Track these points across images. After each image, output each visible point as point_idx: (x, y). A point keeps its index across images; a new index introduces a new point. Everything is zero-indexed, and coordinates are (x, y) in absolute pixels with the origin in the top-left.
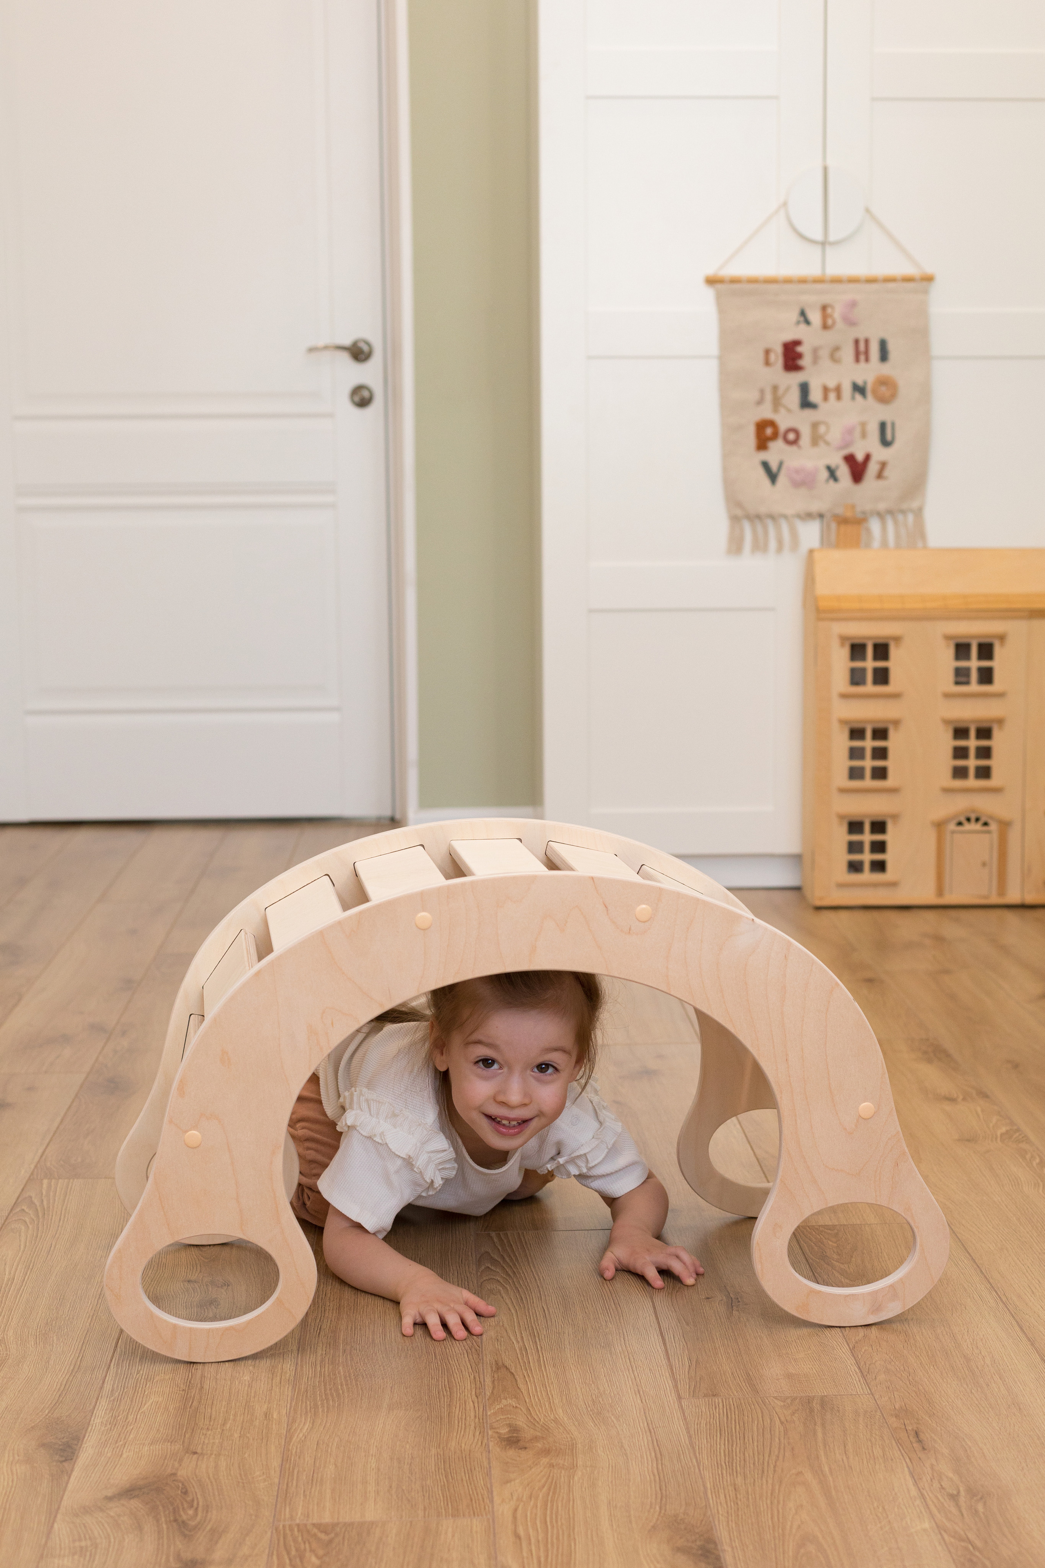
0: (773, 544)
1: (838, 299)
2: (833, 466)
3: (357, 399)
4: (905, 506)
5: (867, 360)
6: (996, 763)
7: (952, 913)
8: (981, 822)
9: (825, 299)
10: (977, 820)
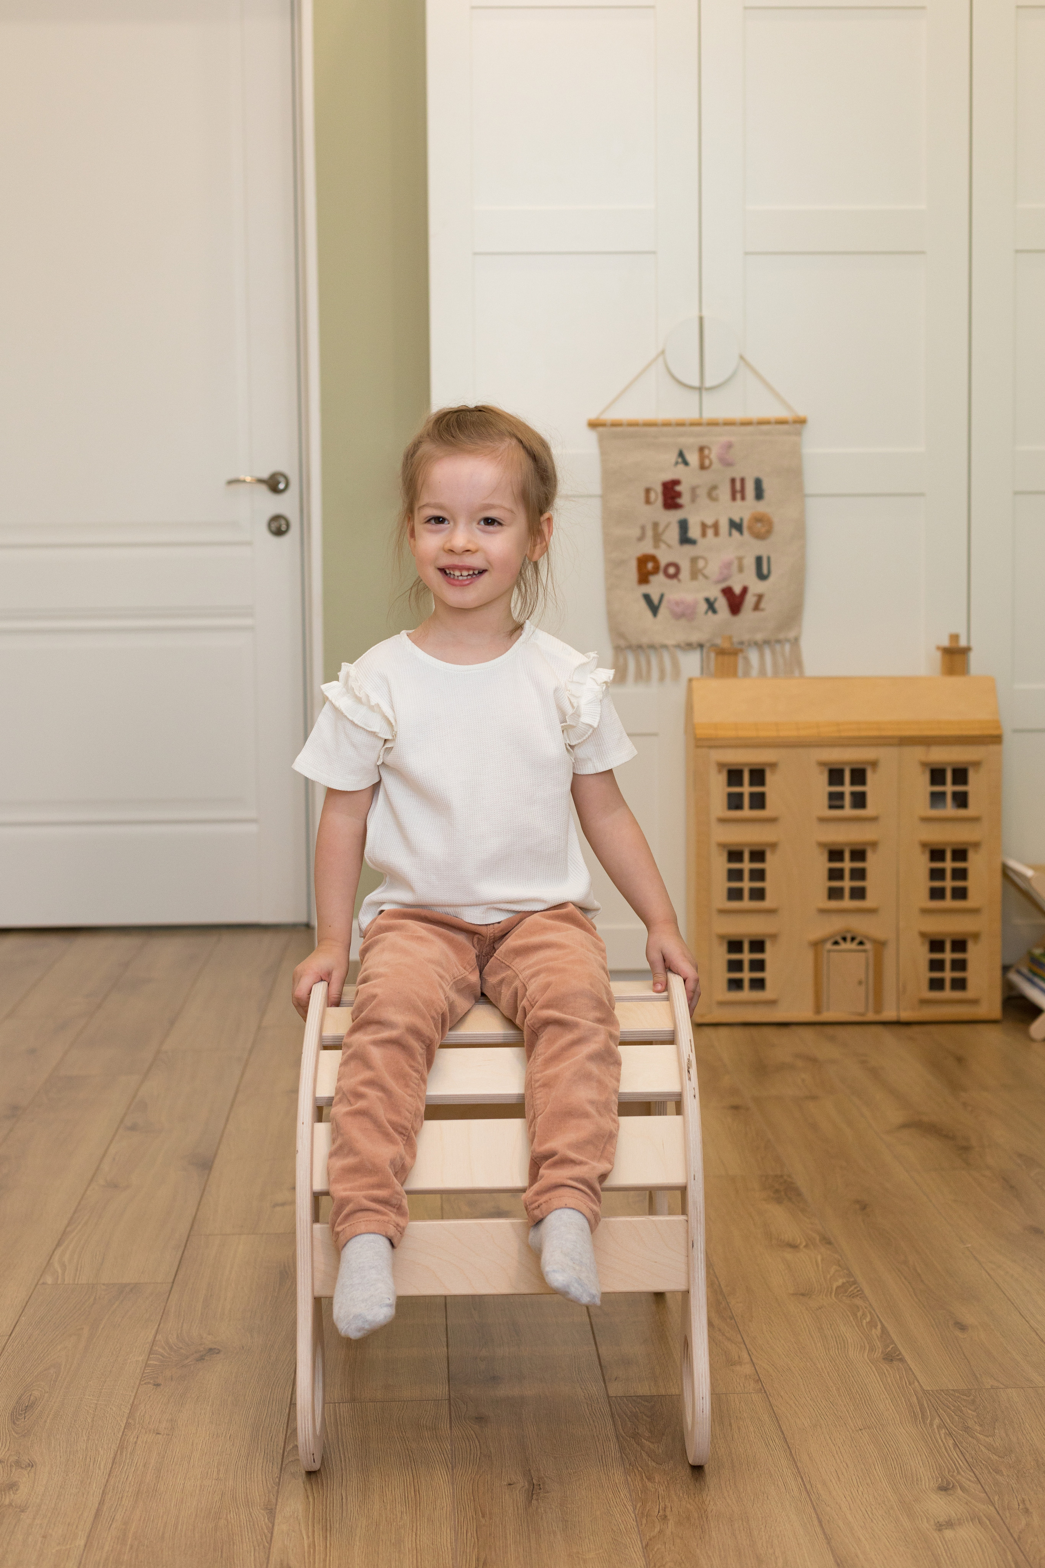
0: (655, 673)
1: (716, 441)
2: (712, 598)
3: (274, 526)
4: (781, 636)
5: (743, 498)
6: (870, 884)
7: (830, 1030)
8: (857, 941)
9: (703, 441)
10: (853, 939)
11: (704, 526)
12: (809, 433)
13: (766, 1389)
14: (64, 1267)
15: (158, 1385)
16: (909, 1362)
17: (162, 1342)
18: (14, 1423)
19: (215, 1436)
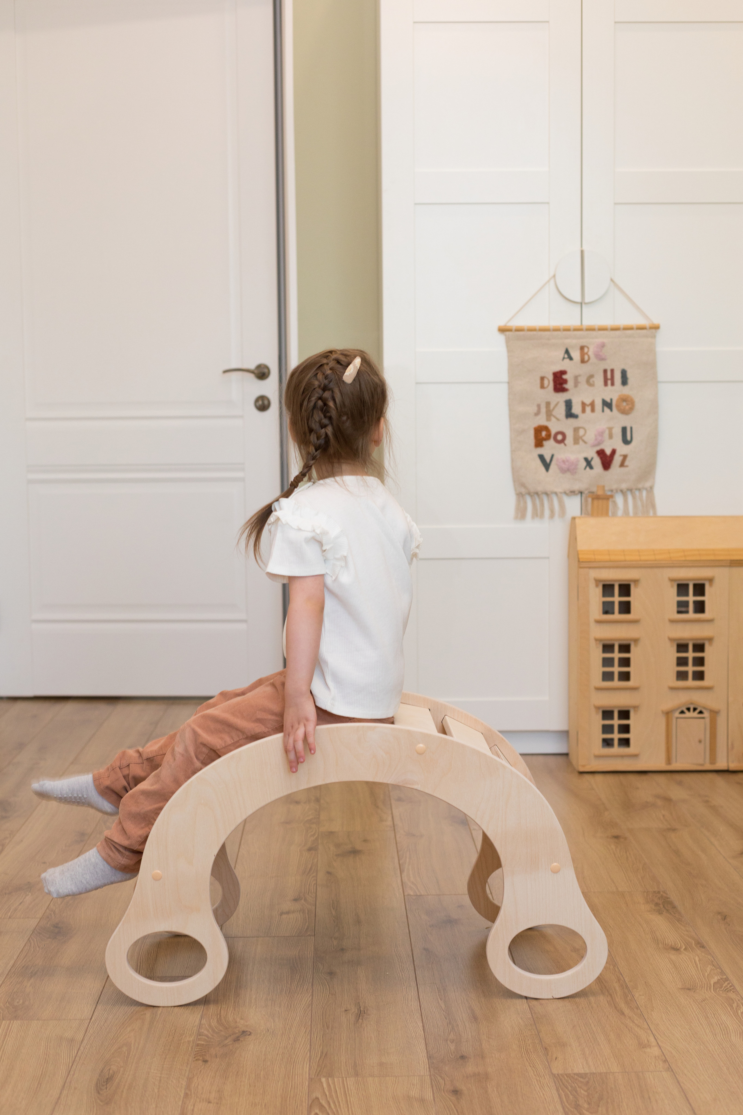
0: (547, 512)
1: (593, 342)
2: (589, 458)
3: (259, 405)
4: (640, 486)
5: (613, 384)
6: (707, 669)
7: (678, 777)
8: (698, 711)
9: (583, 342)
10: (695, 709)
11: (584, 405)
12: (661, 335)
13: (672, 1068)
15: (205, 1061)
17: (207, 1026)
18: (99, 1093)
19: (253, 1105)
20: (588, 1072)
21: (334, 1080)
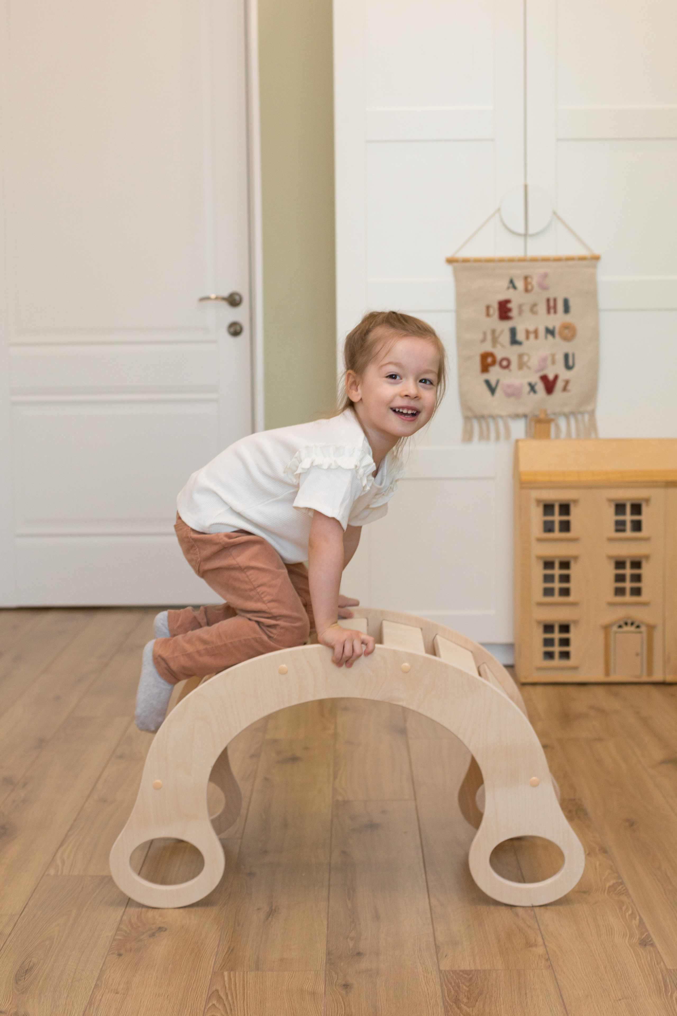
0: (493, 435)
1: (536, 272)
2: (533, 383)
3: (232, 330)
4: (582, 409)
5: (555, 312)
6: (644, 585)
7: (615, 689)
8: (635, 625)
9: (527, 272)
10: (632, 624)
11: (528, 333)
12: (602, 266)
13: (553, 966)
14: (63, 862)
15: (120, 955)
16: (658, 946)
18: (17, 983)
19: (157, 996)
20: (473, 968)
21: (236, 973)
